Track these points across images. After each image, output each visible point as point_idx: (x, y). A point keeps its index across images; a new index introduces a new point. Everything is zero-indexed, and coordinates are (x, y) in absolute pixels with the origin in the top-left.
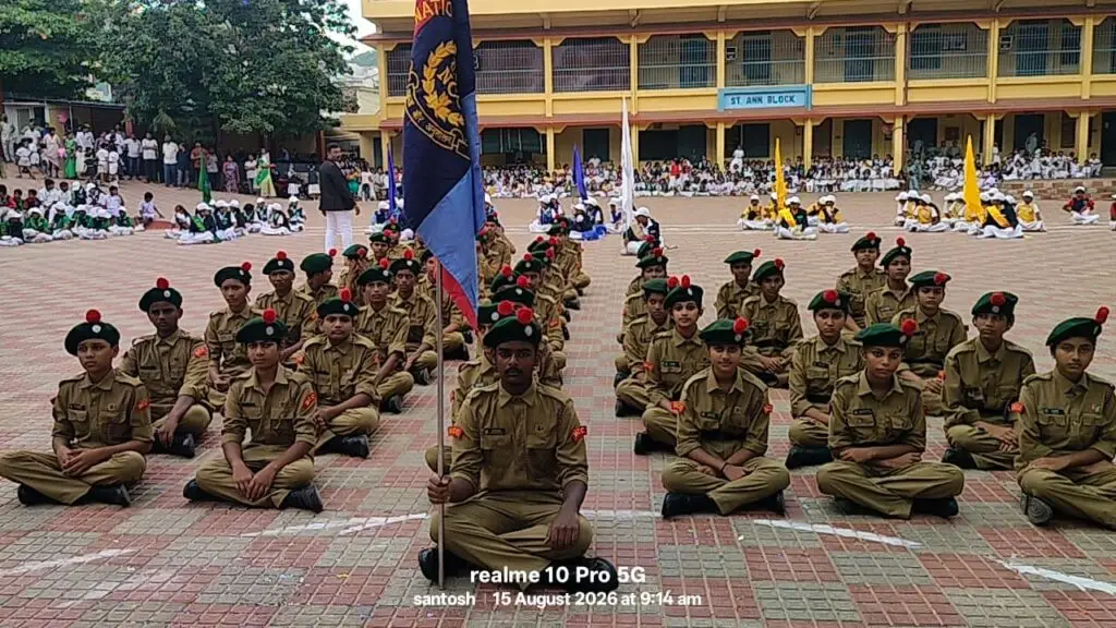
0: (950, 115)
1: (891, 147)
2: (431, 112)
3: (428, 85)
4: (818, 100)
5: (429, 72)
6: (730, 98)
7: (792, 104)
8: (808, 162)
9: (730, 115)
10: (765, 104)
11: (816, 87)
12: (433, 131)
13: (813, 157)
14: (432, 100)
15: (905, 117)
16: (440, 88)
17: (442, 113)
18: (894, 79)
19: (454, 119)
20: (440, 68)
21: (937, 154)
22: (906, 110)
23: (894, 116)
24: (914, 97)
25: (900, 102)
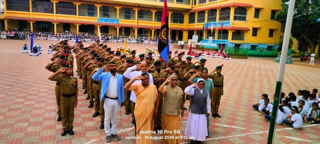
0: (145, 28)
1: (135, 34)
2: (162, 38)
3: (162, 34)
4: (120, 23)
5: (162, 32)
6: (100, 20)
7: (114, 23)
8: (118, 35)
9: (101, 24)
10: (108, 22)
11: (119, 20)
12: (163, 40)
13: (119, 34)
14: (163, 36)
15: (137, 28)
16: (164, 34)
17: (164, 38)
18: (135, 20)
19: (166, 39)
20: (164, 32)
21: (144, 36)
22: (137, 27)
23: (135, 27)
24: (139, 24)
25: (136, 25)
